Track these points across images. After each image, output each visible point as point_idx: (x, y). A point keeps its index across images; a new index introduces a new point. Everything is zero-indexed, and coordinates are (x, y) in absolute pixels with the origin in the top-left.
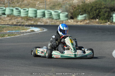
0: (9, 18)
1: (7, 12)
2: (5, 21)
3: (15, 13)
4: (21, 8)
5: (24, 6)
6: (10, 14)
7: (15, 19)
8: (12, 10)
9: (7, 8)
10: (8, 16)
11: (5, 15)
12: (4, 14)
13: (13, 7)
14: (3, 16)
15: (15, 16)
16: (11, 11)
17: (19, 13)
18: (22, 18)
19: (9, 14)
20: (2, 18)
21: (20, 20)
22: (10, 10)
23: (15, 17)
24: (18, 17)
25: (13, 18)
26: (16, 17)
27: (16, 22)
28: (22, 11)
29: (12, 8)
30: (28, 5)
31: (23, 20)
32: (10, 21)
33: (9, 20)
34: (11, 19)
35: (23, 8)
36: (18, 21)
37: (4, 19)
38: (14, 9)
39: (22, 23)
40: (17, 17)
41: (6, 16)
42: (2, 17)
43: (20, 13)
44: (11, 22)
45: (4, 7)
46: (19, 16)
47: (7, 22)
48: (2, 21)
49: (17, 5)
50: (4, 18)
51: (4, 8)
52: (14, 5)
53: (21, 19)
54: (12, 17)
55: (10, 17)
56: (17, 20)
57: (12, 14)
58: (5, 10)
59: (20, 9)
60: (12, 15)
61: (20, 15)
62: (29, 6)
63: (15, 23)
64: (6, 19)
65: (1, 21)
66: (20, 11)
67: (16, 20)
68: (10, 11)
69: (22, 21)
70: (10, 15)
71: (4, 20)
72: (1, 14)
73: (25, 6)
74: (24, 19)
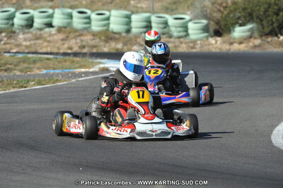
0: (61, 36)
1: (58, 20)
2: (51, 44)
3: (77, 22)
4: (93, 11)
5: (100, 4)
6: (65, 25)
7: (75, 38)
8: (70, 16)
9: (57, 10)
10: (60, 30)
11: (51, 29)
12: (50, 25)
13: (71, 7)
14: (47, 30)
15: (76, 31)
16: (66, 17)
17: (86, 23)
18: (95, 35)
19: (61, 25)
20: (45, 35)
21: (89, 41)
22: (63, 14)
23: (77, 34)
24: (85, 32)
25: (72, 35)
26: (79, 33)
27: (80, 44)
28: (94, 16)
29: (70, 11)
30: (111, 3)
31: (97, 40)
32: (63, 44)
33: (62, 40)
34: (67, 37)
35: (97, 10)
36: (84, 43)
37: (48, 39)
38: (75, 13)
39: (94, 47)
40: (81, 32)
41: (53, 31)
42: (46, 33)
43: (89, 23)
44: (66, 46)
45: (51, 7)
46: (87, 30)
47: (57, 45)
48: (45, 44)
49: (84, 2)
50: (51, 35)
51: (50, 11)
52: (76, 3)
53: (92, 38)
54: (70, 33)
55: (65, 32)
56: (82, 41)
57: (69, 24)
58: (51, 16)
59: (89, 12)
60: (68, 29)
61: (90, 27)
62: (113, 5)
63: (76, 49)
64: (55, 37)
65: (42, 44)
66: (89, 18)
67: (78, 41)
68: (64, 19)
69: (93, 43)
70: (65, 27)
71: (49, 42)
72: (43, 26)
73: (103, 5)
74: (100, 38)
